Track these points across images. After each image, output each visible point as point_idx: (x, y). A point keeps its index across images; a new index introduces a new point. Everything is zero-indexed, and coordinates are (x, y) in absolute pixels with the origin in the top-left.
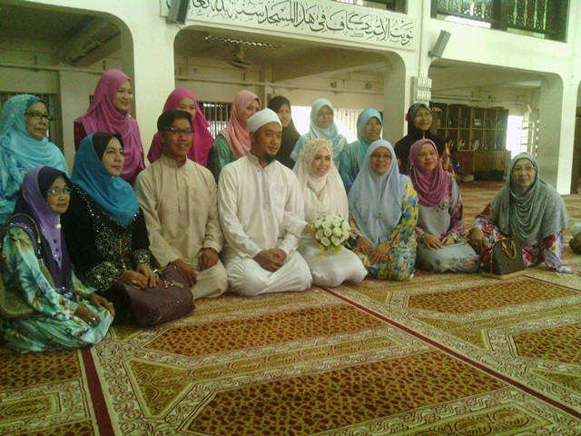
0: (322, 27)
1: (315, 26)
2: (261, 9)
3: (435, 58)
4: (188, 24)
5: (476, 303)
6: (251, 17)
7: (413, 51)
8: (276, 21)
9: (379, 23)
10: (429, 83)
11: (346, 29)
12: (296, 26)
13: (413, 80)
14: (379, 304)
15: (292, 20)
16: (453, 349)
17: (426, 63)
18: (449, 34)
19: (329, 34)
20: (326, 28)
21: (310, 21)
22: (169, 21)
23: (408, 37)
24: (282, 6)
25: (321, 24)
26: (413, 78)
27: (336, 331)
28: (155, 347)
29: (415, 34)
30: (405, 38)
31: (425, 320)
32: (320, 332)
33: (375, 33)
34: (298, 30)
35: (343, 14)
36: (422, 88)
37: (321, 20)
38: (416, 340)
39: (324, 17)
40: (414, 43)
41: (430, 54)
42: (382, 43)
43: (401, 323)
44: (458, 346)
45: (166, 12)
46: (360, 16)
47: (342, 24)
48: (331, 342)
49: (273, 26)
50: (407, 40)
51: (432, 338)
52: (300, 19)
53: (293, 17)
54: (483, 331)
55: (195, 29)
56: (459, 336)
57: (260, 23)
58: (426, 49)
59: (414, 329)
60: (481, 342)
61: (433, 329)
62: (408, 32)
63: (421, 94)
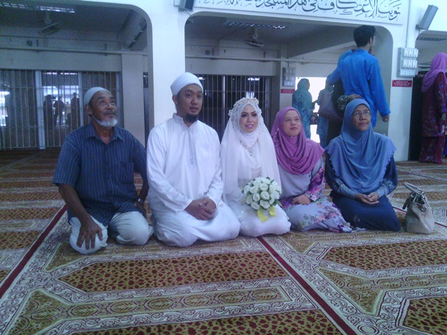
0: (313, 7)
1: (308, 7)
3: (422, 31)
4: (196, 10)
7: (401, 25)
8: (272, 5)
9: (367, 2)
10: (416, 53)
11: (336, 8)
12: (289, 8)
13: (400, 51)
15: (286, 3)
17: (413, 36)
18: (437, 9)
19: (320, 13)
20: (317, 8)
22: (181, 10)
23: (396, 12)
25: (312, 5)
26: (400, 49)
29: (403, 9)
30: (393, 14)
33: (363, 11)
34: (292, 11)
36: (409, 58)
37: (313, 2)
40: (402, 18)
41: (418, 28)
42: (370, 19)
45: (178, 2)
47: (333, 4)
49: (269, 9)
50: (395, 15)
52: (293, 2)
53: (286, 1)
55: (203, 15)
57: (257, 7)
58: (414, 22)
62: (396, 9)
63: (406, 63)
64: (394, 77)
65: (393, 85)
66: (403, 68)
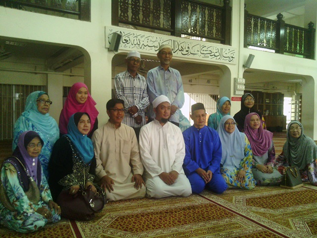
0: (187, 53)
1: (184, 52)
2: (156, 44)
3: (246, 68)
4: (119, 51)
5: (283, 203)
6: (151, 48)
7: (235, 65)
9: (217, 51)
10: (244, 81)
11: (200, 54)
13: (235, 80)
14: (230, 204)
16: (275, 229)
17: (242, 71)
18: (254, 56)
19: (191, 56)
20: (189, 53)
21: (182, 50)
22: (110, 50)
23: (232, 57)
24: (167, 42)
25: (187, 51)
26: (235, 79)
27: (209, 219)
28: (113, 227)
29: (236, 56)
30: (230, 58)
31: (257, 213)
32: (201, 219)
33: (215, 56)
34: (175, 55)
35: (199, 46)
36: (240, 84)
38: (254, 225)
39: (188, 48)
40: (235, 61)
41: (244, 66)
42: (219, 61)
43: (244, 215)
44: (278, 228)
45: (108, 45)
46: (207, 47)
47: (198, 51)
48: (208, 225)
50: (232, 59)
51: (262, 223)
52: (176, 49)
54: (290, 220)
55: (123, 54)
56: (277, 222)
57: (156, 51)
58: (241, 64)
59: (251, 218)
60: (290, 226)
61: (263, 219)
62: (232, 55)
63: (239, 87)
64: (232, 95)
65: (232, 100)
66: (237, 90)
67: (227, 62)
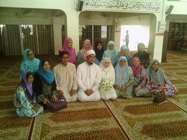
1: (125, 7)
2: (106, 4)
4: (83, 10)
6: (103, 6)
7: (160, 13)
8: (111, 7)
9: (147, 4)
10: (165, 23)
11: (135, 7)
12: (118, 8)
15: (116, 6)
17: (165, 16)
18: (173, 7)
20: (128, 8)
21: (123, 6)
22: (77, 10)
23: (158, 8)
24: (113, 2)
26: (159, 22)
29: (161, 7)
33: (146, 8)
35: (134, 3)
36: (162, 25)
37: (126, 5)
39: (127, 4)
40: (160, 10)
41: (166, 13)
42: (148, 11)
45: (76, 7)
46: (140, 3)
47: (134, 6)
49: (110, 9)
52: (119, 6)
53: (117, 5)
57: (106, 8)
58: (165, 11)
62: (158, 6)
66: (160, 29)
67: (154, 11)
